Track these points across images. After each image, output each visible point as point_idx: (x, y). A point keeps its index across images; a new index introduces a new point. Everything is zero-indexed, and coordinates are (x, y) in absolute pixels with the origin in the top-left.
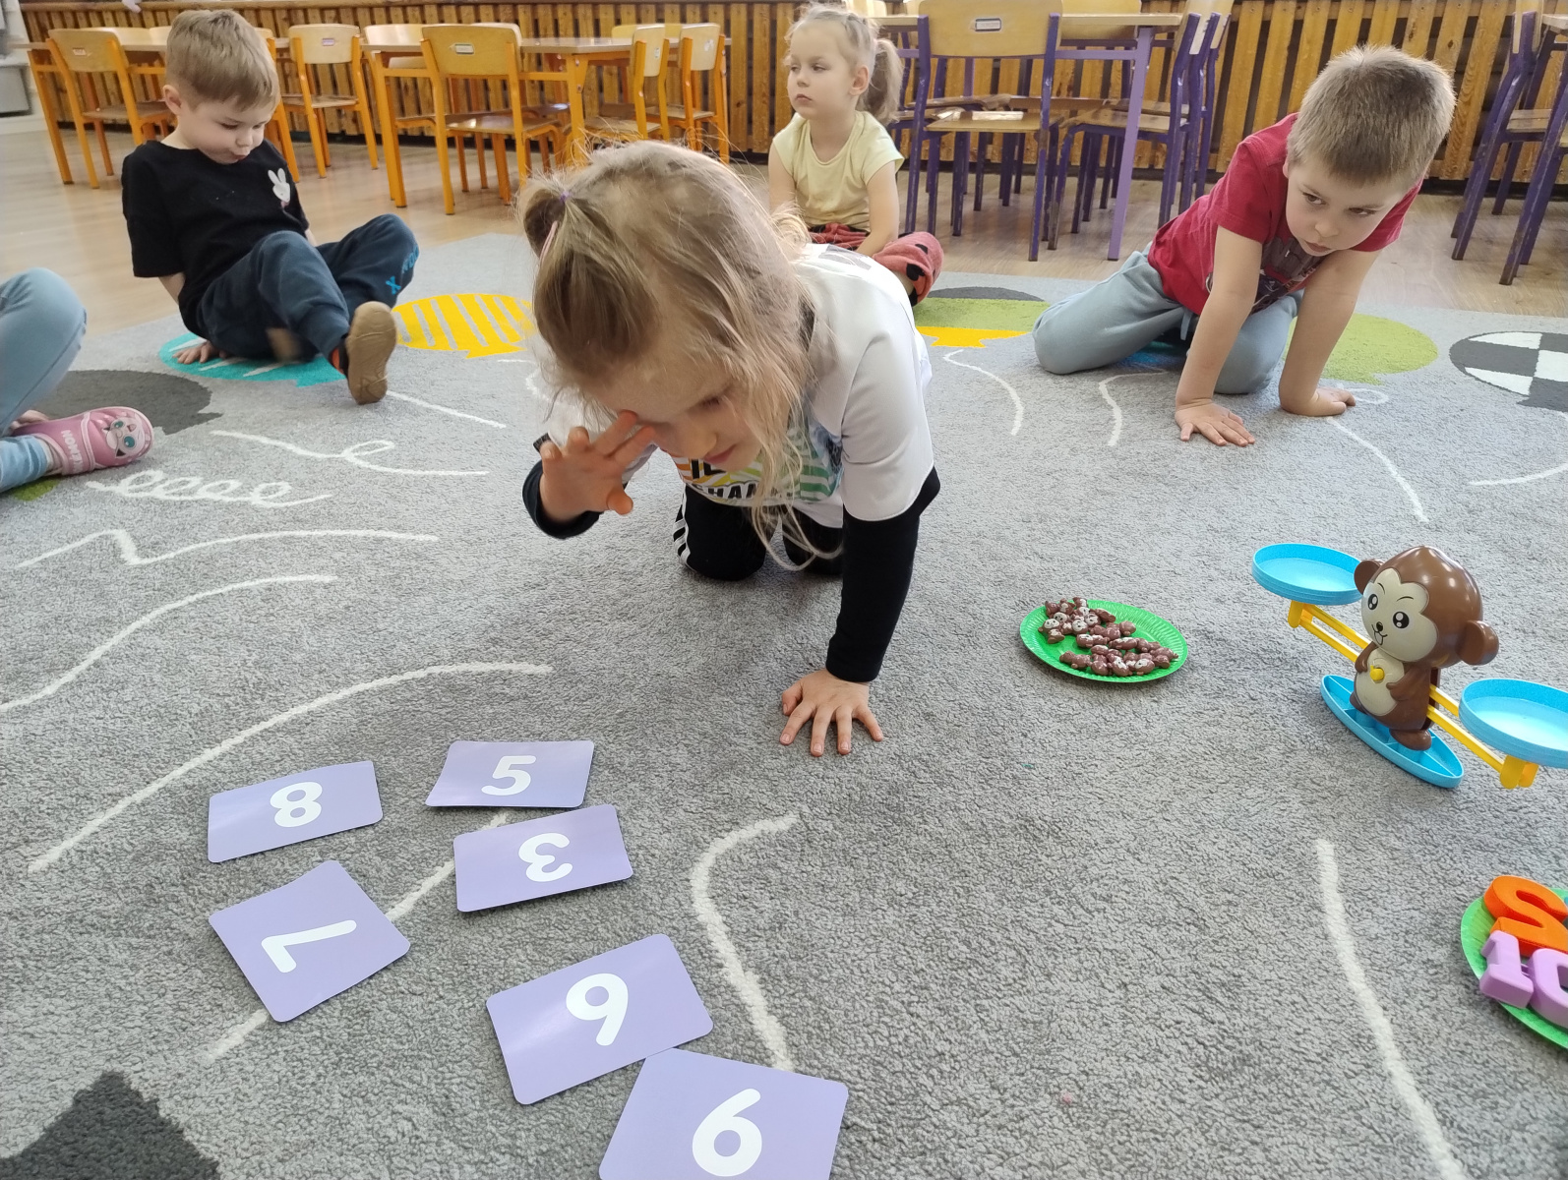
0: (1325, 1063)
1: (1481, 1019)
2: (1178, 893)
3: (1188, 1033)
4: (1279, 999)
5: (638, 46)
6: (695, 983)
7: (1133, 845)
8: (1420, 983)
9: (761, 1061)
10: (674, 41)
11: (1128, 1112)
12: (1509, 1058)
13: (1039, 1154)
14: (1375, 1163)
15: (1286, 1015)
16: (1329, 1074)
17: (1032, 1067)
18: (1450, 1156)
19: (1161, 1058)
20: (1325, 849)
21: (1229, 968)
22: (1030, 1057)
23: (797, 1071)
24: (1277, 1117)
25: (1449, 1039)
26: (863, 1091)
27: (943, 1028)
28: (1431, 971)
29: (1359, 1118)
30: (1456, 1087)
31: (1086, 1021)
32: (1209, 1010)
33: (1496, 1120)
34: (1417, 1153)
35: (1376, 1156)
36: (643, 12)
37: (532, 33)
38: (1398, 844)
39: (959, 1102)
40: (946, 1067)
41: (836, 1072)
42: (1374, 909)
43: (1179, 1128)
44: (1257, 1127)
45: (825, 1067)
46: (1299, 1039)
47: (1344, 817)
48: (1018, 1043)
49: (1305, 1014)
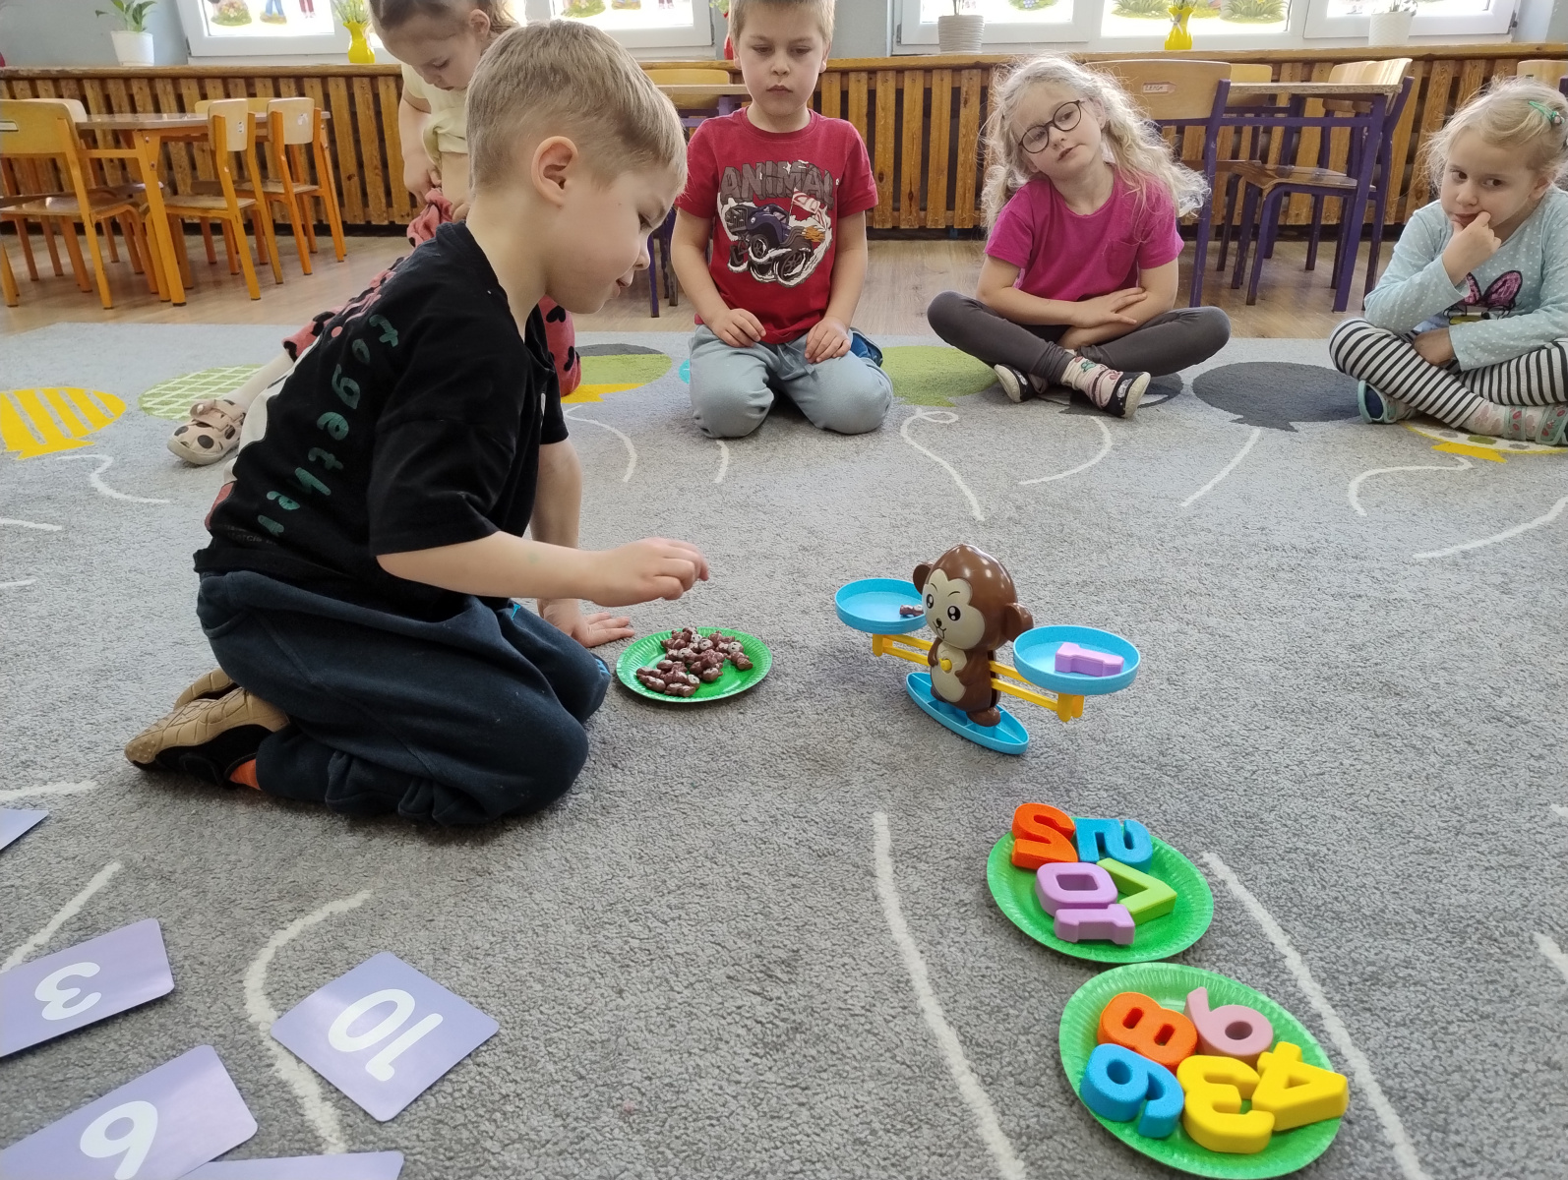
0: (868, 1014)
1: (1000, 943)
2: (749, 887)
3: (748, 1015)
4: (832, 964)
5: (216, 121)
6: (240, 1089)
7: (710, 852)
8: (954, 923)
9: (311, 1151)
10: (261, 115)
11: (687, 1106)
12: (1020, 973)
13: (597, 1170)
14: (904, 1095)
15: (837, 977)
16: (871, 1023)
17: (597, 1086)
18: (968, 1071)
19: (722, 1045)
20: (881, 821)
21: (790, 946)
22: (595, 1076)
23: (350, 1151)
24: (824, 1075)
25: (973, 967)
26: (421, 1153)
27: (509, 1070)
28: (962, 910)
29: (893, 1057)
30: (976, 1008)
31: (652, 1027)
32: (769, 989)
33: (1008, 1030)
34: (941, 1076)
35: (906, 1088)
36: (231, 87)
37: (104, 110)
38: (941, 804)
39: (521, 1138)
40: (509, 1108)
41: (393, 1141)
42: (917, 865)
43: (733, 1108)
44: (804, 1089)
45: (381, 1139)
46: (847, 997)
47: (899, 789)
48: (584, 1067)
49: (854, 974)
